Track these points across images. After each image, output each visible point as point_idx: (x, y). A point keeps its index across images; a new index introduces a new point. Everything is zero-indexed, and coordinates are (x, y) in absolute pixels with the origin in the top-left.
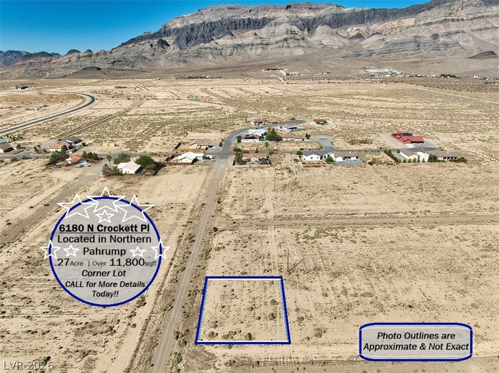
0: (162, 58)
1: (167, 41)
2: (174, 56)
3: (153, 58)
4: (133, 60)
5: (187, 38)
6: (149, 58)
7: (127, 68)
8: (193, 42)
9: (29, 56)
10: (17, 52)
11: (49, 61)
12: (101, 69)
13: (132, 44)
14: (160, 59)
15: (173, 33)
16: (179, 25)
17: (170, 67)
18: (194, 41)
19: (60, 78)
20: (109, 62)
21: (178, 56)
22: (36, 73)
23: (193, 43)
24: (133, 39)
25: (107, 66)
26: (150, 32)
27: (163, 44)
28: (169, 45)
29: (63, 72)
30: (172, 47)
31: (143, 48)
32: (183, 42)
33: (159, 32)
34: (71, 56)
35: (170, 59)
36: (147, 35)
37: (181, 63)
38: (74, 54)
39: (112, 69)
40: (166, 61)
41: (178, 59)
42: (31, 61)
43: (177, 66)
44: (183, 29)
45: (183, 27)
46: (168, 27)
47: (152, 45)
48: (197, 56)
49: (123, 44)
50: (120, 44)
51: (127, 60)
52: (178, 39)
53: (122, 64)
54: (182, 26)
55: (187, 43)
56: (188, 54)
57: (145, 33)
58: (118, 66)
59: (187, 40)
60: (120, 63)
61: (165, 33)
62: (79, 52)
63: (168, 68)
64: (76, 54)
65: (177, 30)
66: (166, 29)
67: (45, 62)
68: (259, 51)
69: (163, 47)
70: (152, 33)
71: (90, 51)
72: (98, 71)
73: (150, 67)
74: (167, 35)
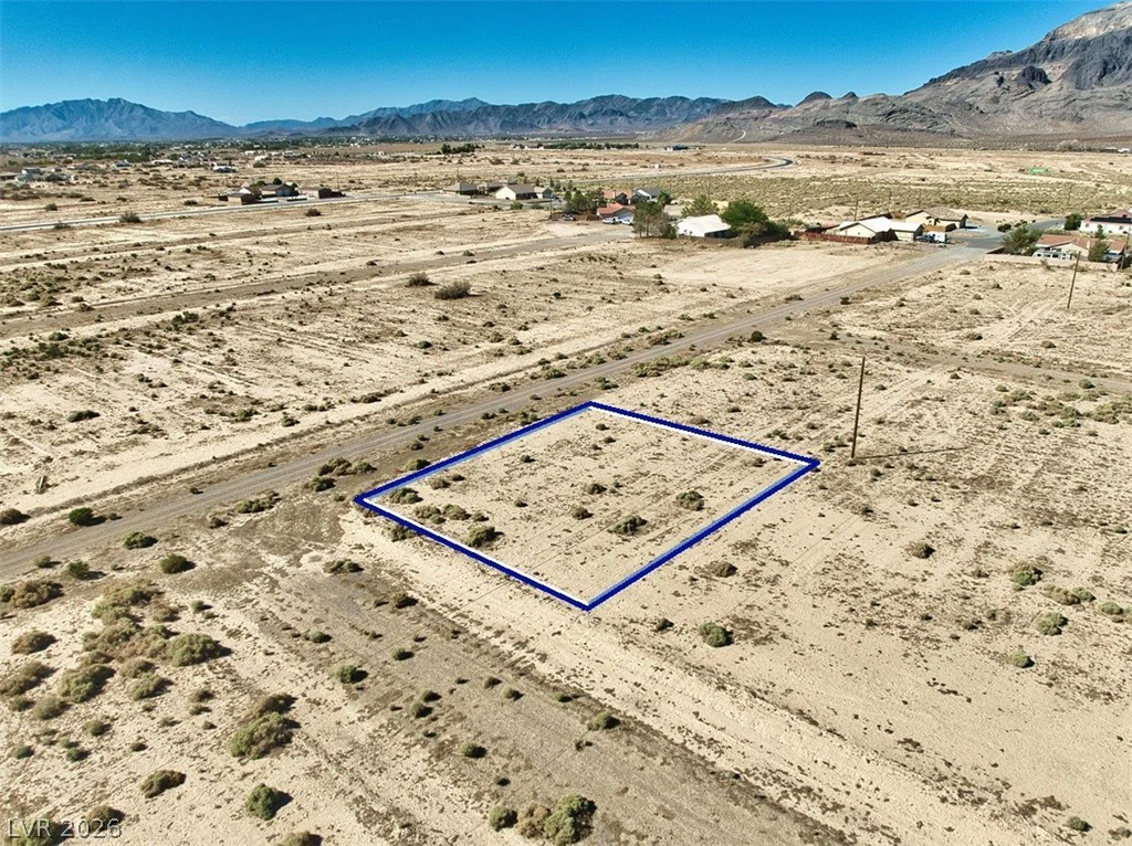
0: (1015, 108)
1: (1047, 72)
2: (1052, 105)
3: (993, 107)
4: (941, 111)
5: (1106, 63)
6: (981, 108)
7: (918, 126)
8: (1119, 74)
12: (855, 126)
13: (955, 81)
14: (1009, 111)
15: (1070, 52)
16: (1092, 32)
17: (1031, 131)
18: (1123, 69)
20: (880, 113)
21: (1062, 103)
22: (723, 131)
26: (1008, 52)
27: (1033, 79)
28: (1047, 82)
30: (1054, 88)
31: (976, 86)
32: (1092, 72)
33: (1031, 50)
34: (811, 105)
35: (1036, 110)
36: (1000, 59)
37: (1063, 123)
38: (817, 100)
39: (879, 127)
40: (1027, 117)
41: (1060, 112)
43: (1050, 130)
44: (1101, 41)
45: (1103, 37)
46: (1063, 35)
47: (1001, 81)
48: (1118, 106)
50: (927, 81)
51: (923, 111)
52: (1078, 66)
53: (908, 118)
54: (1101, 33)
55: (1101, 77)
56: (1093, 100)
57: (995, 54)
58: (898, 121)
59: (1105, 69)
60: (906, 115)
61: (1048, 52)
63: (1024, 132)
64: (821, 102)
65: (1085, 44)
66: (1054, 42)
69: (1031, 86)
70: (1015, 52)
71: (853, 95)
72: (848, 130)
73: (977, 129)
74: (1053, 57)
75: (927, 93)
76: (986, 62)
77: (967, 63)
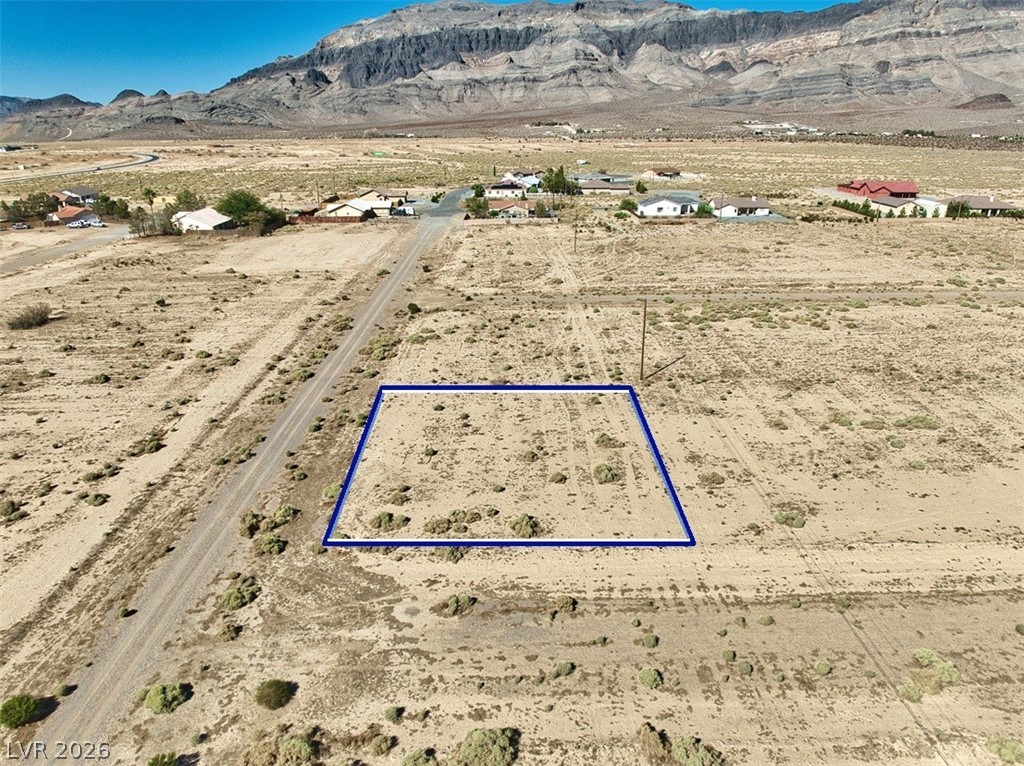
0: (314, 104)
1: (326, 74)
2: (341, 101)
3: (296, 103)
4: (254, 106)
5: (368, 68)
6: (287, 104)
7: (240, 120)
8: (381, 75)
9: (35, 104)
10: (13, 99)
11: (78, 115)
12: (183, 121)
13: (253, 80)
14: (310, 106)
15: (338, 58)
16: (350, 42)
17: (332, 123)
18: (382, 73)
19: (97, 138)
20: (202, 109)
21: (348, 100)
22: (45, 130)
23: (380, 77)
24: (256, 70)
25: (197, 116)
26: (291, 56)
27: (317, 79)
28: (329, 82)
29: (103, 128)
30: (336, 85)
31: (275, 85)
32: (361, 75)
33: (309, 56)
34: (124, 103)
35: (330, 105)
36: (285, 63)
37: (354, 116)
38: (130, 99)
39: (207, 122)
40: (324, 111)
41: (349, 106)
43: (346, 121)
44: (360, 49)
45: (360, 46)
46: (329, 44)
47: (293, 81)
48: (389, 101)
49: (234, 81)
50: (229, 81)
51: (240, 107)
52: (348, 69)
53: (230, 113)
54: (358, 43)
55: (367, 79)
56: (370, 97)
57: (279, 58)
58: (221, 116)
59: (369, 72)
60: (226, 111)
61: (322, 58)
62: (140, 94)
63: (326, 123)
64: (135, 100)
65: (348, 52)
66: (324, 50)
67: (70, 116)
68: (519, 93)
69: (317, 85)
70: (295, 57)
71: (165, 93)
72: (178, 125)
73: (289, 122)
74: (327, 62)
75: (234, 90)
76: (274, 65)
77: (259, 66)
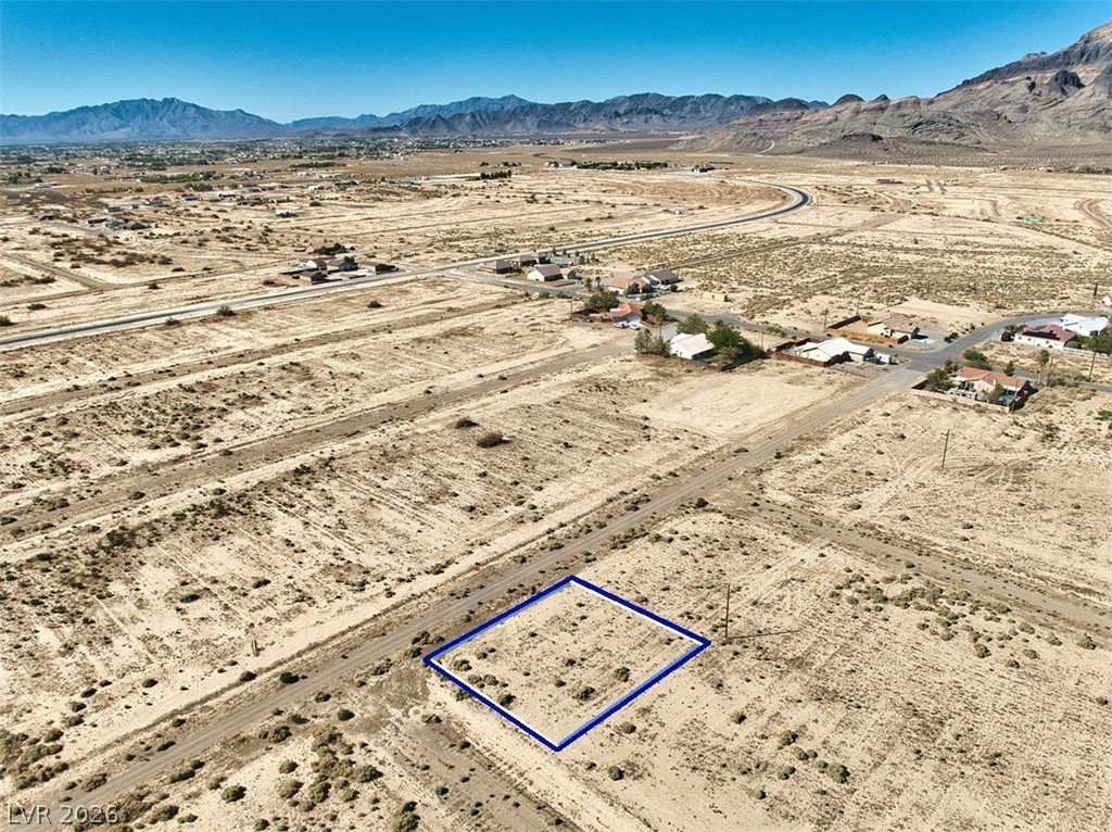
0: (1044, 118)
1: (1080, 76)
2: (1081, 114)
3: (1022, 116)
4: (969, 121)
6: (1009, 118)
7: (944, 138)
9: (767, 105)
10: (749, 98)
11: (797, 119)
12: (881, 138)
13: (988, 83)
14: (1038, 120)
15: (1104, 55)
17: (1059, 142)
19: (792, 154)
20: (907, 124)
21: (1091, 113)
22: (752, 142)
24: (996, 70)
25: (898, 132)
26: (1043, 53)
27: (1066, 82)
28: (1081, 86)
29: (803, 142)
30: (1087, 91)
31: (1007, 92)
33: (1065, 53)
34: (843, 108)
35: (1065, 120)
36: (1033, 61)
37: (1092, 133)
38: (848, 104)
39: (906, 140)
40: (1054, 126)
41: (1089, 121)
42: (762, 117)
43: (1078, 140)
46: (1098, 38)
47: (1032, 86)
49: (966, 83)
50: (960, 83)
51: (950, 121)
52: (1110, 70)
53: (936, 130)
57: (1029, 55)
58: (924, 133)
60: (933, 127)
61: (1083, 55)
62: (860, 99)
63: (1052, 142)
64: (853, 105)
66: (1089, 45)
67: (789, 120)
69: (1063, 90)
70: (1049, 54)
71: (885, 98)
72: (875, 143)
73: (1005, 140)
74: (1087, 60)
75: (958, 96)
76: (1019, 63)
77: (1001, 65)
